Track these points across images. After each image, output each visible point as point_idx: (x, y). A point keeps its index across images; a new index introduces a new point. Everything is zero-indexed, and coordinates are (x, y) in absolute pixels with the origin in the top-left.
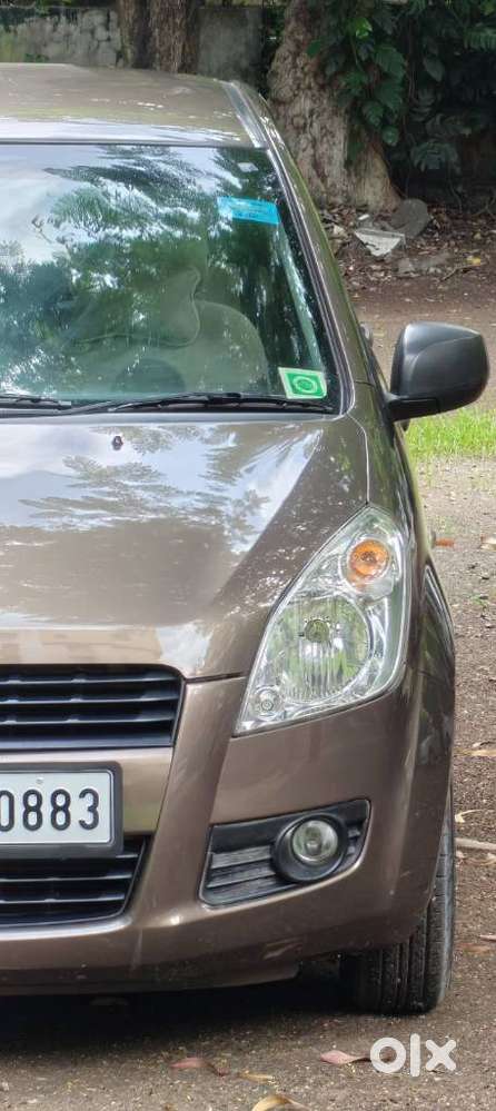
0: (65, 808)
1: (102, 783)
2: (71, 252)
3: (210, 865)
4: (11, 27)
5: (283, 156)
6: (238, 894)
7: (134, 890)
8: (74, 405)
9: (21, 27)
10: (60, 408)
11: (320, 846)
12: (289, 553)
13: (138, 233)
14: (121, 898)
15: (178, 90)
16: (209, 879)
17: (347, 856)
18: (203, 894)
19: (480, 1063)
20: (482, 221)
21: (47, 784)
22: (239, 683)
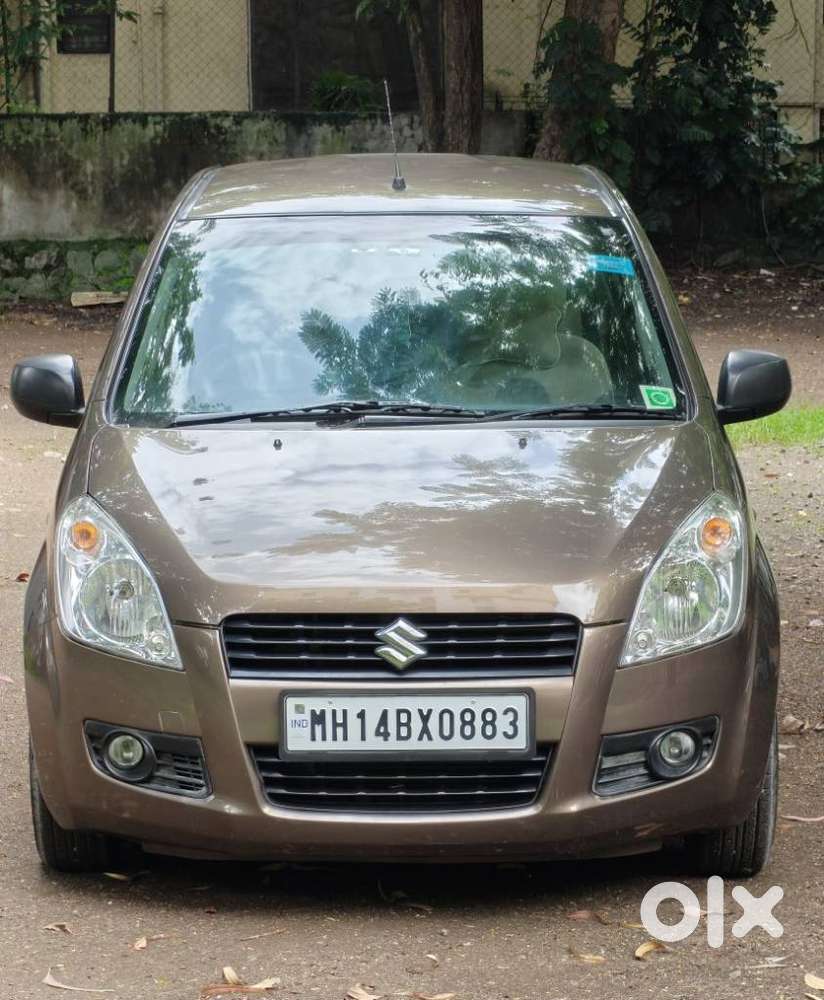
0: (492, 723)
1: (520, 703)
2: (447, 297)
3: (600, 766)
4: (341, 127)
5: (634, 222)
6: (620, 787)
7: (544, 783)
8: (487, 415)
9: (348, 128)
10: (476, 416)
11: (681, 752)
12: (650, 529)
13: (494, 281)
14: (534, 790)
15: (496, 169)
16: (600, 776)
17: (702, 759)
18: (596, 789)
19: (801, 917)
20: (689, 270)
21: (479, 704)
22: (621, 628)
